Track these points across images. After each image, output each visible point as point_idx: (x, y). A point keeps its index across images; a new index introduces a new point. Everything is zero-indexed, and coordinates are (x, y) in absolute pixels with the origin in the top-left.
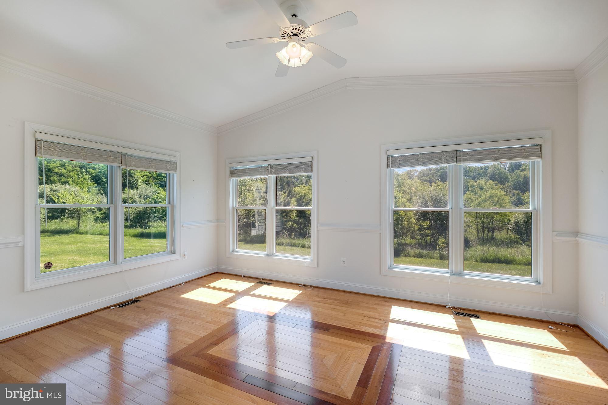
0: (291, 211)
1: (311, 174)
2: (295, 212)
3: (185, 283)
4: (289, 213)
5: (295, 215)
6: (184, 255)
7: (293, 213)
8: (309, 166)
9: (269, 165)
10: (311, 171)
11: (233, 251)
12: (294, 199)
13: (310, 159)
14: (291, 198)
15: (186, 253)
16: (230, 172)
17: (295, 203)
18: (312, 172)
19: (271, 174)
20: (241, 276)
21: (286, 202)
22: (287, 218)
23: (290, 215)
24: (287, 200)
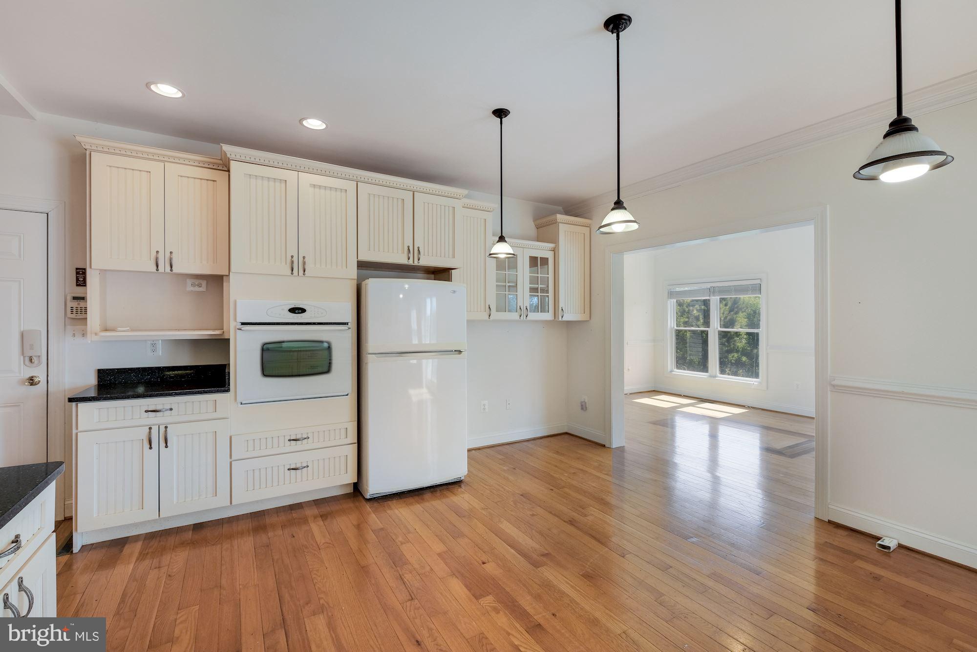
0: (737, 334)
1: (760, 296)
2: (745, 337)
3: (630, 394)
4: (734, 338)
5: (744, 341)
6: (629, 369)
7: (741, 339)
8: (757, 289)
9: (711, 287)
10: (759, 292)
11: (672, 371)
12: (741, 314)
13: (758, 282)
14: (737, 313)
15: (630, 368)
16: (668, 294)
17: (745, 321)
18: (760, 294)
19: (714, 296)
20: (681, 395)
21: (727, 320)
22: (730, 346)
23: (735, 341)
24: (728, 318)
